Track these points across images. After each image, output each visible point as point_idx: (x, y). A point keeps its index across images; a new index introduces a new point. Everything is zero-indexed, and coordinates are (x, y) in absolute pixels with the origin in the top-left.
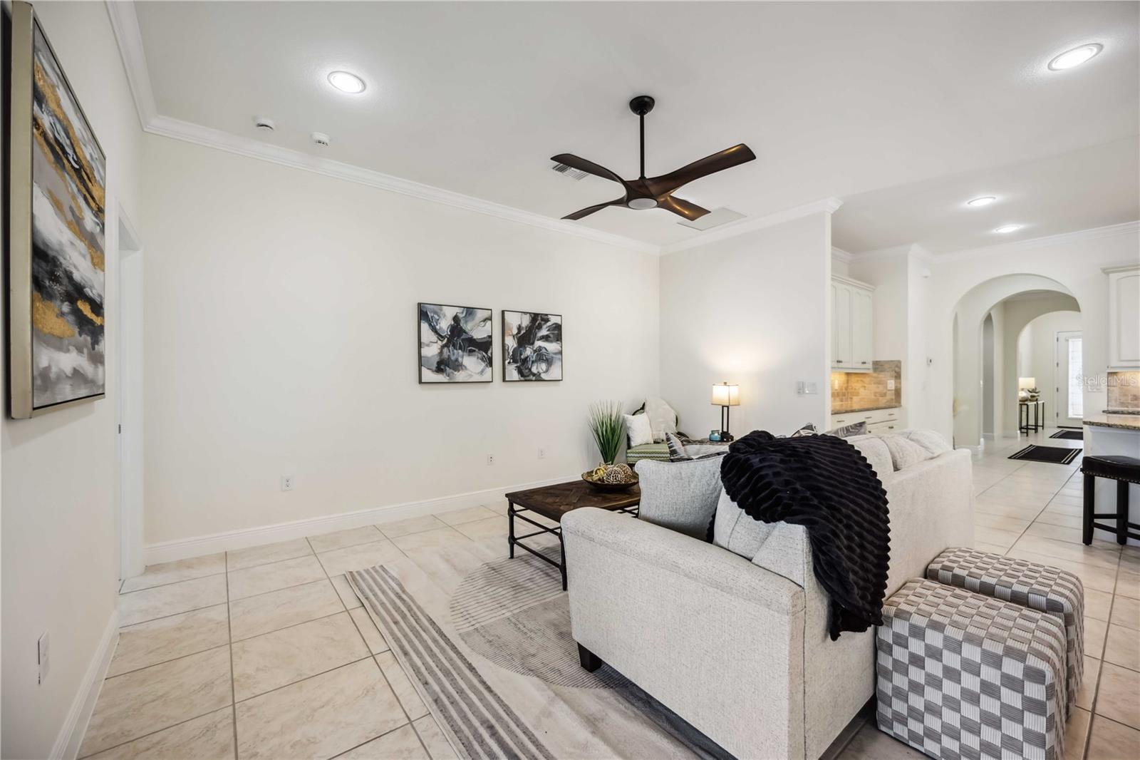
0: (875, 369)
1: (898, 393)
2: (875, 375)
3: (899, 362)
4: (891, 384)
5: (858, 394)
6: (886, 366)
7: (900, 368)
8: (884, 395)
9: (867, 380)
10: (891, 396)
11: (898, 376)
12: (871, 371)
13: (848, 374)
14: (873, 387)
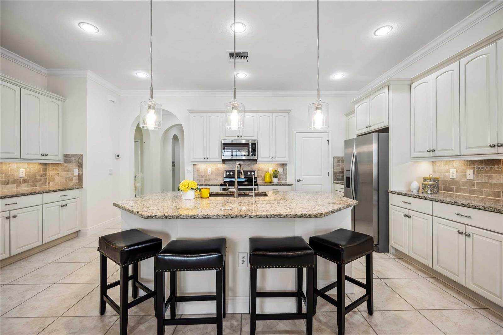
0: (66, 161)
1: (80, 177)
2: (65, 165)
3: (82, 155)
4: (76, 171)
5: (53, 180)
6: (73, 158)
7: (82, 160)
8: (71, 180)
9: (60, 168)
10: (76, 180)
11: (80, 166)
12: (62, 162)
13: (45, 164)
14: (64, 174)
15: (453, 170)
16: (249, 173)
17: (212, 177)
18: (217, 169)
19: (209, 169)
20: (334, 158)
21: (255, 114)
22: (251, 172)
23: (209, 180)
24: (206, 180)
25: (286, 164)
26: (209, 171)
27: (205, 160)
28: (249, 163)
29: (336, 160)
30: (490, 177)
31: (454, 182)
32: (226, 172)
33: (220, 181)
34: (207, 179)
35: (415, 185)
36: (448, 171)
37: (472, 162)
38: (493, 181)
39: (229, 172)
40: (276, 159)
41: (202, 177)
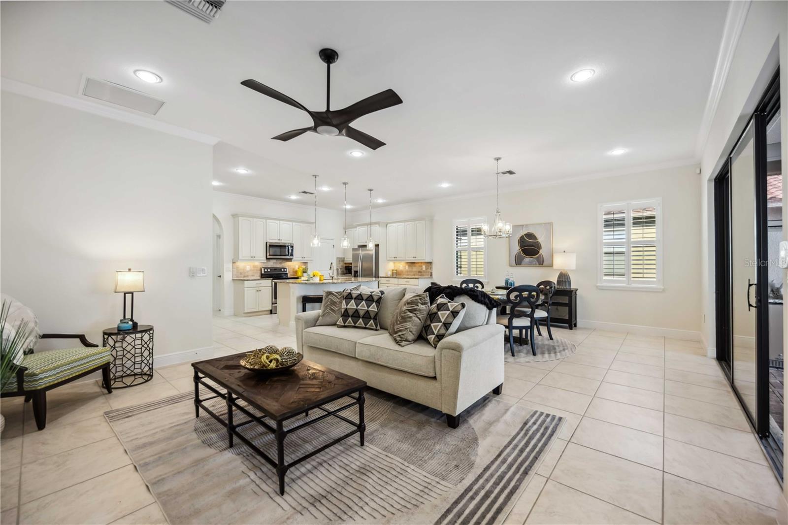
15: (401, 266)
16: (283, 270)
17: (250, 273)
18: (254, 267)
19: (247, 267)
20: (337, 258)
21: (291, 223)
22: (284, 269)
23: (248, 276)
24: (244, 277)
25: (307, 263)
26: (248, 268)
27: (252, 259)
28: (281, 261)
29: (338, 260)
30: (412, 268)
31: (402, 271)
32: (264, 269)
33: (257, 277)
34: (246, 275)
35: (390, 273)
36: (400, 267)
37: (408, 263)
38: (414, 270)
39: (267, 269)
40: (306, 259)
41: (241, 274)
